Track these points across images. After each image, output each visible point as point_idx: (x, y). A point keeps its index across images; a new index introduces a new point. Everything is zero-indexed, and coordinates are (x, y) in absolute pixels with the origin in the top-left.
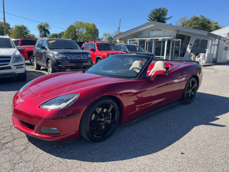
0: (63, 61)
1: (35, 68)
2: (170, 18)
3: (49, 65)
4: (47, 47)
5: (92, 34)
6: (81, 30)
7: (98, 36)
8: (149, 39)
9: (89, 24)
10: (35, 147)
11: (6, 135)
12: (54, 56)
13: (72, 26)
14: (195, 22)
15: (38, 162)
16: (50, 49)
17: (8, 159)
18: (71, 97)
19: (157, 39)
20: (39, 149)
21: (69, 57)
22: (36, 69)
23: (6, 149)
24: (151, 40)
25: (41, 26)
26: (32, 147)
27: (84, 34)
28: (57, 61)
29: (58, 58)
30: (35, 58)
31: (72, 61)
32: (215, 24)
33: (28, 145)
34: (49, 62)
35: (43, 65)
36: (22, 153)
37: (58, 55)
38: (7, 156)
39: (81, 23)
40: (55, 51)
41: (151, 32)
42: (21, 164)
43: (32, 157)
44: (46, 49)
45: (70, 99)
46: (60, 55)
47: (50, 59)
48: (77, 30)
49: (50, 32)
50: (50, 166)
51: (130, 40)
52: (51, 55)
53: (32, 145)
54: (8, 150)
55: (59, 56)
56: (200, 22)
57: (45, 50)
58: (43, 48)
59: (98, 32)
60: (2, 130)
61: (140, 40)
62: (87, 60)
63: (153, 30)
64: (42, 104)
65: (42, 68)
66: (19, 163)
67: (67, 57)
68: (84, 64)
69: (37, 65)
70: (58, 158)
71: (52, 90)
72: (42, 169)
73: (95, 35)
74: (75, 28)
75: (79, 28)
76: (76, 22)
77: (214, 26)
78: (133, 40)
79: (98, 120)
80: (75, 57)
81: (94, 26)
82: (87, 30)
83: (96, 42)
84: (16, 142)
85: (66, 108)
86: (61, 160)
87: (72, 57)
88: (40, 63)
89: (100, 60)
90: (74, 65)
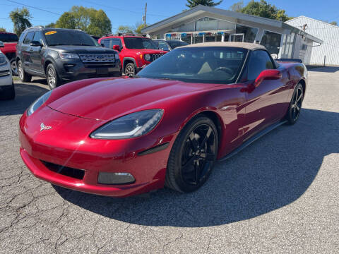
0: (75, 65)
1: (22, 78)
2: (218, 4)
3: (49, 72)
4: (42, 41)
5: (100, 27)
6: (82, 21)
7: (110, 30)
8: (197, 33)
9: (95, 11)
10: (82, 210)
11: (16, 192)
12: (59, 57)
13: (67, 14)
14: (254, 10)
15: (100, 236)
16: (49, 46)
17: (38, 237)
18: (149, 116)
19: (209, 34)
20: (91, 213)
21: (85, 59)
22: (24, 81)
23: (26, 219)
24: (201, 34)
25: (17, 14)
26: (75, 210)
27: (87, 27)
28: (64, 64)
29: (67, 60)
30: (20, 61)
31: (90, 66)
32: (280, 13)
33: (65, 207)
34: (50, 67)
35: (38, 73)
36: (62, 223)
37: (66, 55)
38: (33, 232)
39: (82, 9)
40: (59, 48)
41: (198, 23)
42: (68, 245)
43: (84, 228)
44: (42, 46)
45: (148, 119)
46: (69, 54)
47: (50, 62)
48: (76, 21)
49: (31, 23)
50: (127, 241)
51: (167, 35)
52: (53, 55)
53: (75, 206)
54: (31, 221)
55: (67, 57)
56: (261, 10)
57: (39, 47)
58: (37, 43)
59: (110, 25)
60: (4, 183)
61: (183, 34)
62: (115, 62)
63: (201, 20)
64: (93, 131)
65: (33, 78)
66: (62, 243)
67: (82, 58)
68: (110, 70)
69: (25, 74)
70: (134, 226)
71: (100, 107)
72: (115, 250)
73: (105, 29)
74: (73, 17)
75: (79, 17)
76: (75, 8)
77: (279, 16)
78: (172, 35)
79: (190, 155)
80: (94, 59)
81: (103, 13)
82: (93, 20)
83: (122, 36)
84: (41, 204)
85: (144, 134)
86: (141, 228)
87: (90, 58)
88: (31, 70)
89: (131, 64)
90: (93, 71)
